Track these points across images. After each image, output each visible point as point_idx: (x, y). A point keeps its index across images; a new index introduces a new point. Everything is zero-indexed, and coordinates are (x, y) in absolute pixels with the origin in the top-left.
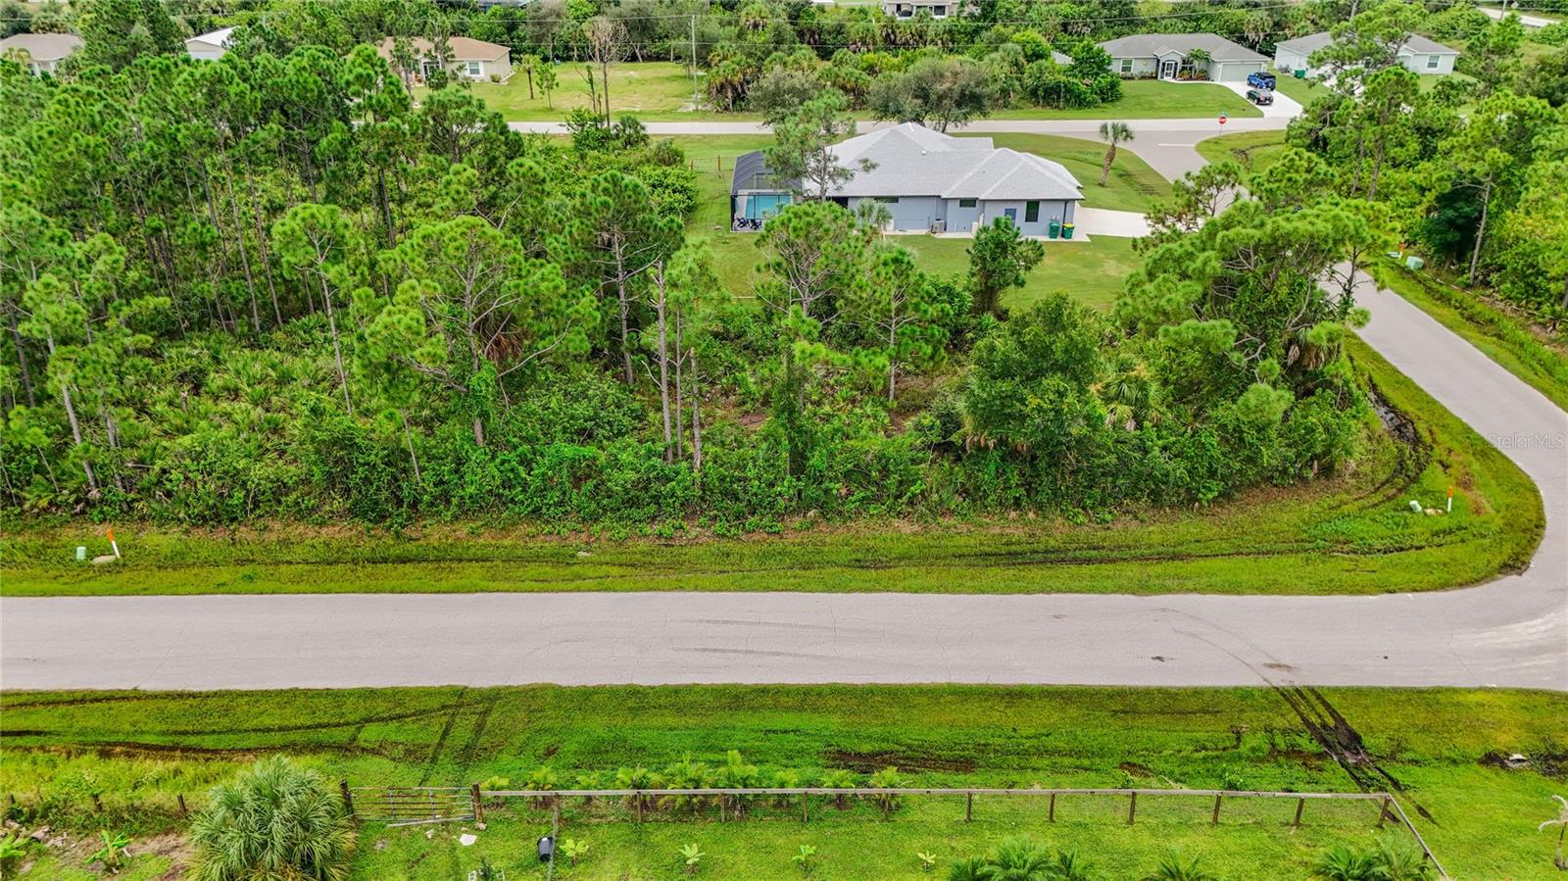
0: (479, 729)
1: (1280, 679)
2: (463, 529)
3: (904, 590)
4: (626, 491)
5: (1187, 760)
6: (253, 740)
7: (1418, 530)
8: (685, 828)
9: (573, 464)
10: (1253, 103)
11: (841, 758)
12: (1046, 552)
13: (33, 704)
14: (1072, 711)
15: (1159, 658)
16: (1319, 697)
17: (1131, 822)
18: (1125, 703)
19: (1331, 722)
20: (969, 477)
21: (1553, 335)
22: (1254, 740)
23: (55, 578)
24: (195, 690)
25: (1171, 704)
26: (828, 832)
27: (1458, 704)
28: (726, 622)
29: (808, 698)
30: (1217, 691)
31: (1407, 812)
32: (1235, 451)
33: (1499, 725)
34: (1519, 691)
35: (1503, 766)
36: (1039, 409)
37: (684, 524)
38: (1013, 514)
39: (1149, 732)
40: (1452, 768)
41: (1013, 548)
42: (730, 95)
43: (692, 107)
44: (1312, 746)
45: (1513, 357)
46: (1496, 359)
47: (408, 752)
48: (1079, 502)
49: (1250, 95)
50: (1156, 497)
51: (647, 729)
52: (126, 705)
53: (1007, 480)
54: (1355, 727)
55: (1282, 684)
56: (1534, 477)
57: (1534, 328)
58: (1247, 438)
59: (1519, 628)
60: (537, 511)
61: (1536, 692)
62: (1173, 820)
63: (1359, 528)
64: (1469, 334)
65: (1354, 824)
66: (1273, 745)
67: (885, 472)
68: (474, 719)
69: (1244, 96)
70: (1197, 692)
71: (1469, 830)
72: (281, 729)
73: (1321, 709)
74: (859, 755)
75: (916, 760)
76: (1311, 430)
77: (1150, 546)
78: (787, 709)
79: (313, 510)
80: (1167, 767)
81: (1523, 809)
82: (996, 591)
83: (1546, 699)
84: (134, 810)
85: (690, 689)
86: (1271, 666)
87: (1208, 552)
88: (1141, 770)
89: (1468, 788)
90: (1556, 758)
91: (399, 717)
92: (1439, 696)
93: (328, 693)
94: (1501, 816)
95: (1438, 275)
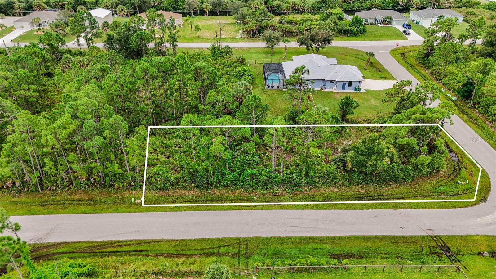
0: (247, 248)
1: (430, 233)
2: (224, 191)
3: (337, 209)
4: (264, 181)
5: (412, 255)
6: (196, 252)
7: (460, 189)
8: (302, 274)
9: (251, 175)
10: (405, 34)
11: (332, 256)
12: (370, 197)
13: (141, 243)
14: (383, 242)
15: (401, 228)
16: (440, 238)
17: (401, 272)
18: (395, 240)
19: (443, 245)
20: (349, 177)
21: (492, 125)
22: (426, 250)
23: (130, 207)
24: (177, 239)
25: (406, 240)
26: (334, 275)
27: (472, 239)
28: (296, 219)
29: (321, 240)
30: (416, 237)
31: (461, 267)
32: (416, 170)
33: (481, 245)
34: (486, 236)
35: (483, 255)
36: (371, 165)
37: (279, 190)
38: (360, 186)
39: (402, 248)
40: (471, 256)
41: (362, 196)
42: (252, 33)
43: (240, 36)
44: (439, 251)
45: (482, 133)
46: (477, 133)
47: (233, 255)
48: (377, 183)
49: (404, 32)
50: (396, 181)
51: (286, 248)
52: (163, 243)
53: (359, 178)
54: (449, 246)
55: (431, 235)
56: (488, 173)
57: (487, 122)
58: (419, 167)
59: (485, 218)
60: (242, 186)
61: (490, 236)
62: (410, 271)
63: (446, 189)
64: (470, 124)
65: (450, 271)
66: (430, 251)
67: (328, 175)
68: (245, 246)
69: (402, 31)
70: (411, 237)
71: (476, 272)
72: (201, 249)
73: (441, 241)
74: (336, 255)
75: (349, 256)
76: (434, 164)
77: (395, 195)
78: (317, 243)
79: (186, 187)
80: (407, 257)
81: (487, 267)
82: (360, 209)
83: (492, 238)
84: (180, 272)
85: (293, 237)
86: (428, 230)
87: (409, 196)
88: (402, 258)
89: (475, 261)
90: (494, 253)
91: (227, 246)
92: (467, 237)
93: (208, 239)
94: (483, 268)
95: (461, 103)
